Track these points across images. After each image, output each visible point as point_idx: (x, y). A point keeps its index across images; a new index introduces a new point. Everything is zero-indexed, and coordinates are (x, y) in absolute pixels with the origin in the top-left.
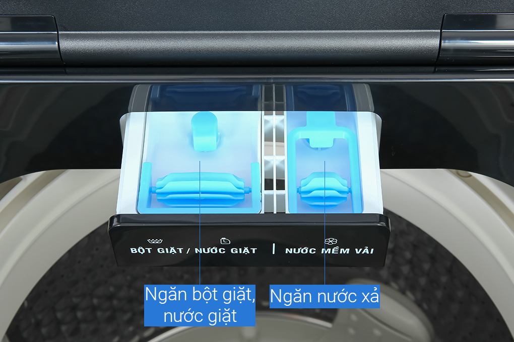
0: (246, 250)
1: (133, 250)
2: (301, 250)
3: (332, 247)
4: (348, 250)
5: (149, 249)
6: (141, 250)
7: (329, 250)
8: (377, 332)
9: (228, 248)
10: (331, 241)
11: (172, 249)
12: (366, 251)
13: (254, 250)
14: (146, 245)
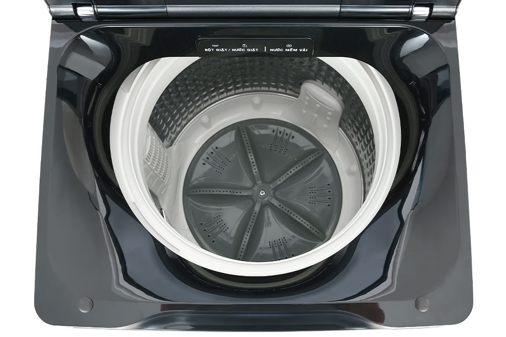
0: (254, 50)
1: (206, 50)
2: (277, 50)
3: (290, 48)
4: (296, 50)
5: (212, 49)
6: (209, 50)
7: (289, 50)
8: (318, 106)
9: (246, 49)
10: (289, 46)
11: (223, 49)
12: (304, 50)
13: (257, 50)
14: (211, 47)
